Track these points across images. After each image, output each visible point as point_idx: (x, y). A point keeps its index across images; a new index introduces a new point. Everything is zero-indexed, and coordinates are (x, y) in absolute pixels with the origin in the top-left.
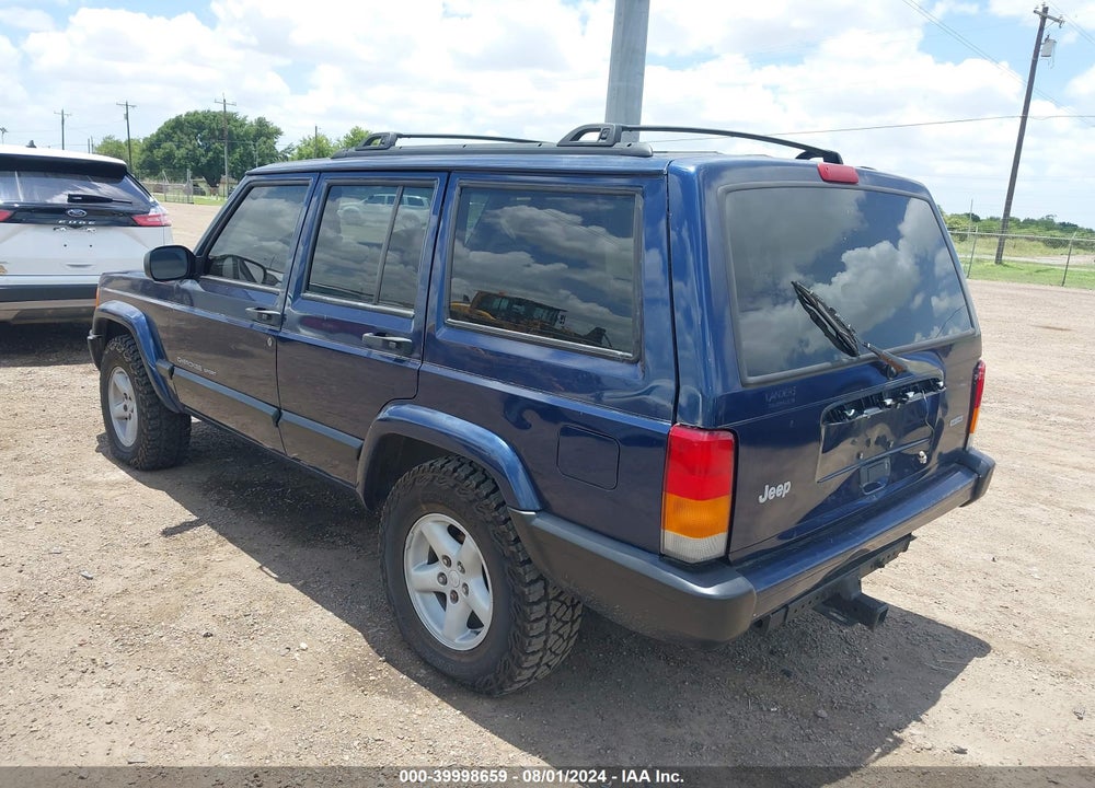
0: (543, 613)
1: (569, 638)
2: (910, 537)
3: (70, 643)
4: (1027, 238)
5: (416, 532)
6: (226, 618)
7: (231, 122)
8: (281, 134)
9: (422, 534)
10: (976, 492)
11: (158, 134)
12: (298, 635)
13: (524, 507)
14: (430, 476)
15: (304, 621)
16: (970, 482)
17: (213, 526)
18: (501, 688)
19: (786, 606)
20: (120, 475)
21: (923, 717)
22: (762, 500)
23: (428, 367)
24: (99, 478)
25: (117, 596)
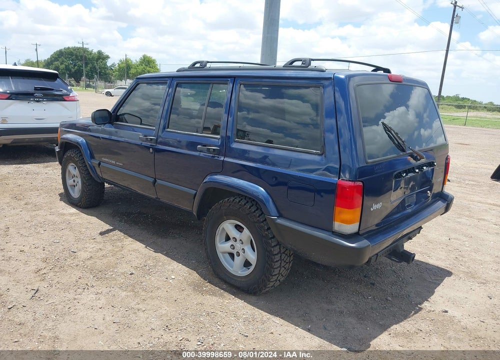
0: (279, 258)
1: (288, 269)
2: (421, 228)
3: (74, 278)
4: (447, 105)
5: (221, 228)
6: (137, 267)
7: (86, 53)
8: (109, 58)
9: (223, 228)
10: (447, 209)
11: (51, 58)
12: (169, 273)
13: (273, 215)
14: (228, 205)
15: (170, 267)
16: (445, 205)
17: (121, 231)
18: (260, 291)
19: (377, 254)
20: (73, 210)
21: (429, 299)
22: (372, 210)
23: (227, 159)
24: (65, 212)
25: (88, 259)
